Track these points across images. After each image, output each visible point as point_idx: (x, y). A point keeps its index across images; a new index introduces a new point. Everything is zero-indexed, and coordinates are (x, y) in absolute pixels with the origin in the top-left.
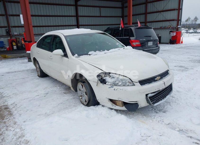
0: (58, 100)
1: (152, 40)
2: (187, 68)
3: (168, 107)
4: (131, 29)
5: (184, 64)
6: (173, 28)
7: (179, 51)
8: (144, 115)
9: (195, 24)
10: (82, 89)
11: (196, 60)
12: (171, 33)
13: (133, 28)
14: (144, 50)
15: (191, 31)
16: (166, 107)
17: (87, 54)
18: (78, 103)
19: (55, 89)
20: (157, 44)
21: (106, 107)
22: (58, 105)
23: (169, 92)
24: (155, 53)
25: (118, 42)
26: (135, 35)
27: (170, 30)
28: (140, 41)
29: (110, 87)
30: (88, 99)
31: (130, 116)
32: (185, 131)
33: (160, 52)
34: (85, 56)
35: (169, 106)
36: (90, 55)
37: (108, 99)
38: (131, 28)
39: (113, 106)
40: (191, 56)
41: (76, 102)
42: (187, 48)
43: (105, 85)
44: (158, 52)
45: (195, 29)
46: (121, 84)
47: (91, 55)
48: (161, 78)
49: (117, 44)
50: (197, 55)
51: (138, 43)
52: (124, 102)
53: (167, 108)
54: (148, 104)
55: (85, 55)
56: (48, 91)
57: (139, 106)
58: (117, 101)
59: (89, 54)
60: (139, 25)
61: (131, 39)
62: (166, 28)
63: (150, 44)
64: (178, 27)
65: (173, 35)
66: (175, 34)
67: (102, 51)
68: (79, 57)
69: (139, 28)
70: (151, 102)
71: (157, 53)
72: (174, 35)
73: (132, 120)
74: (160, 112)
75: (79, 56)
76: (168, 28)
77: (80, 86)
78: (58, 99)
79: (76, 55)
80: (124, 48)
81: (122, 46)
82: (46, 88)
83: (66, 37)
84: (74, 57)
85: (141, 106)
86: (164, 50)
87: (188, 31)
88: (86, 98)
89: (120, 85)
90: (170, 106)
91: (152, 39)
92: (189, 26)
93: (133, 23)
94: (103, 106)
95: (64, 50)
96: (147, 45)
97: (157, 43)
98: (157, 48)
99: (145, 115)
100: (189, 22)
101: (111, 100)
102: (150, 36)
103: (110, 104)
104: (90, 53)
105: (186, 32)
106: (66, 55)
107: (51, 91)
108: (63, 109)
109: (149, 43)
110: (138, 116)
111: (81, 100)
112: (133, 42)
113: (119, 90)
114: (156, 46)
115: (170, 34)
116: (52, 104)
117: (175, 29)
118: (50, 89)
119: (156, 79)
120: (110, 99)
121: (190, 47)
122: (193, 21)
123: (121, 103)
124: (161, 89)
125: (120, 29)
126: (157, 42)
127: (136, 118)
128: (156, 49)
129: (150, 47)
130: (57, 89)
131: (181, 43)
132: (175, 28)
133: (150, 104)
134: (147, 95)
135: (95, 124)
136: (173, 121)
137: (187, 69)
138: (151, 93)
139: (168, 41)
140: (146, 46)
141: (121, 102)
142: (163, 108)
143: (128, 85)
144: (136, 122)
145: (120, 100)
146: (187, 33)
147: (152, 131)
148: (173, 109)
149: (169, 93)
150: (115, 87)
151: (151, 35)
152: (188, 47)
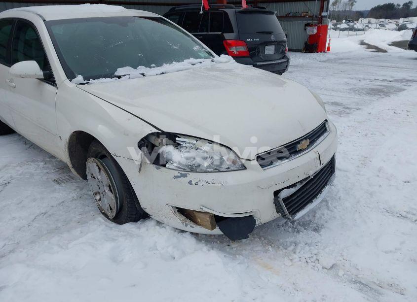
0: (34, 203)
1: (273, 42)
2: (349, 106)
3: (323, 215)
4: (226, 14)
5: (342, 97)
6: (312, 16)
7: (326, 68)
8: (266, 241)
9: (350, 11)
10: (99, 177)
11: (363, 89)
12: (308, 28)
13: (230, 12)
14: (255, 66)
15: (344, 25)
16: (319, 216)
17: (112, 76)
18: (92, 213)
19: (32, 168)
20: (283, 52)
21: (167, 227)
22: (33, 221)
23: (327, 178)
24: (280, 73)
25: (196, 42)
26: (235, 28)
27: (306, 22)
28: (247, 44)
29: (176, 177)
30: (117, 203)
31: (232, 248)
32: (374, 287)
33: (290, 69)
34: (104, 80)
35: (326, 212)
36: (119, 77)
37: (172, 207)
38: (225, 10)
39: (186, 225)
40: (352, 80)
41: (87, 208)
42: (340, 61)
43: (163, 168)
44: (285, 70)
45: (349, 21)
46: (209, 167)
47: (123, 78)
48: (311, 143)
49: (195, 48)
50: (362, 76)
51: (242, 49)
52: (216, 216)
53: (321, 217)
54: (279, 215)
55: (106, 77)
56: (9, 175)
57: (257, 223)
58: (197, 214)
59: (117, 74)
60: (244, 5)
61: (226, 38)
62: (299, 17)
63: (270, 50)
64: (324, 14)
65: (311, 33)
66: (315, 31)
67: (154, 67)
68: (87, 83)
69: (245, 12)
70: (288, 209)
71: (284, 72)
72: (313, 34)
73: (238, 264)
74: (305, 229)
75: (86, 81)
76: (301, 16)
77: (92, 166)
78: (35, 200)
79: (80, 78)
80: (213, 61)
81: (207, 55)
82: (6, 166)
83: (49, 25)
84: (71, 85)
85: (261, 223)
86: (295, 66)
87: (338, 26)
88: (110, 200)
89: (205, 169)
90: (328, 209)
91: (273, 38)
92: (338, 15)
93: (228, 3)
94: (159, 223)
95: (45, 64)
96: (262, 53)
97: (284, 49)
98: (285, 60)
99: (270, 243)
100: (338, 6)
101: (182, 211)
102: (270, 33)
103: (178, 221)
104: (120, 71)
105: (332, 29)
106: (49, 78)
107: (20, 175)
108: (46, 234)
109: (267, 47)
110: (252, 246)
111: (100, 202)
112: (230, 45)
113: (204, 183)
114: (281, 56)
115: (305, 29)
116: (14, 218)
117: (316, 19)
118: (18, 168)
119: (299, 147)
120: (177, 208)
121: (344, 60)
122: (346, 4)
123: (208, 219)
124: (312, 174)
125: (201, 12)
126: (285, 47)
127: (247, 252)
128: (282, 62)
129: (269, 58)
130: (37, 169)
131: (327, 50)
132: (316, 17)
133: (284, 216)
134: (276, 193)
135: (134, 286)
136: (342, 259)
137: (348, 110)
138: (288, 187)
139: (302, 46)
140: (261, 55)
141: (209, 217)
142: (311, 218)
143: (228, 168)
144: (248, 267)
145: (205, 210)
146: (335, 29)
147: (293, 294)
148: (335, 218)
149: (328, 181)
150: (192, 176)
151: (272, 31)
152: (342, 59)
